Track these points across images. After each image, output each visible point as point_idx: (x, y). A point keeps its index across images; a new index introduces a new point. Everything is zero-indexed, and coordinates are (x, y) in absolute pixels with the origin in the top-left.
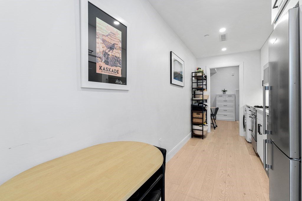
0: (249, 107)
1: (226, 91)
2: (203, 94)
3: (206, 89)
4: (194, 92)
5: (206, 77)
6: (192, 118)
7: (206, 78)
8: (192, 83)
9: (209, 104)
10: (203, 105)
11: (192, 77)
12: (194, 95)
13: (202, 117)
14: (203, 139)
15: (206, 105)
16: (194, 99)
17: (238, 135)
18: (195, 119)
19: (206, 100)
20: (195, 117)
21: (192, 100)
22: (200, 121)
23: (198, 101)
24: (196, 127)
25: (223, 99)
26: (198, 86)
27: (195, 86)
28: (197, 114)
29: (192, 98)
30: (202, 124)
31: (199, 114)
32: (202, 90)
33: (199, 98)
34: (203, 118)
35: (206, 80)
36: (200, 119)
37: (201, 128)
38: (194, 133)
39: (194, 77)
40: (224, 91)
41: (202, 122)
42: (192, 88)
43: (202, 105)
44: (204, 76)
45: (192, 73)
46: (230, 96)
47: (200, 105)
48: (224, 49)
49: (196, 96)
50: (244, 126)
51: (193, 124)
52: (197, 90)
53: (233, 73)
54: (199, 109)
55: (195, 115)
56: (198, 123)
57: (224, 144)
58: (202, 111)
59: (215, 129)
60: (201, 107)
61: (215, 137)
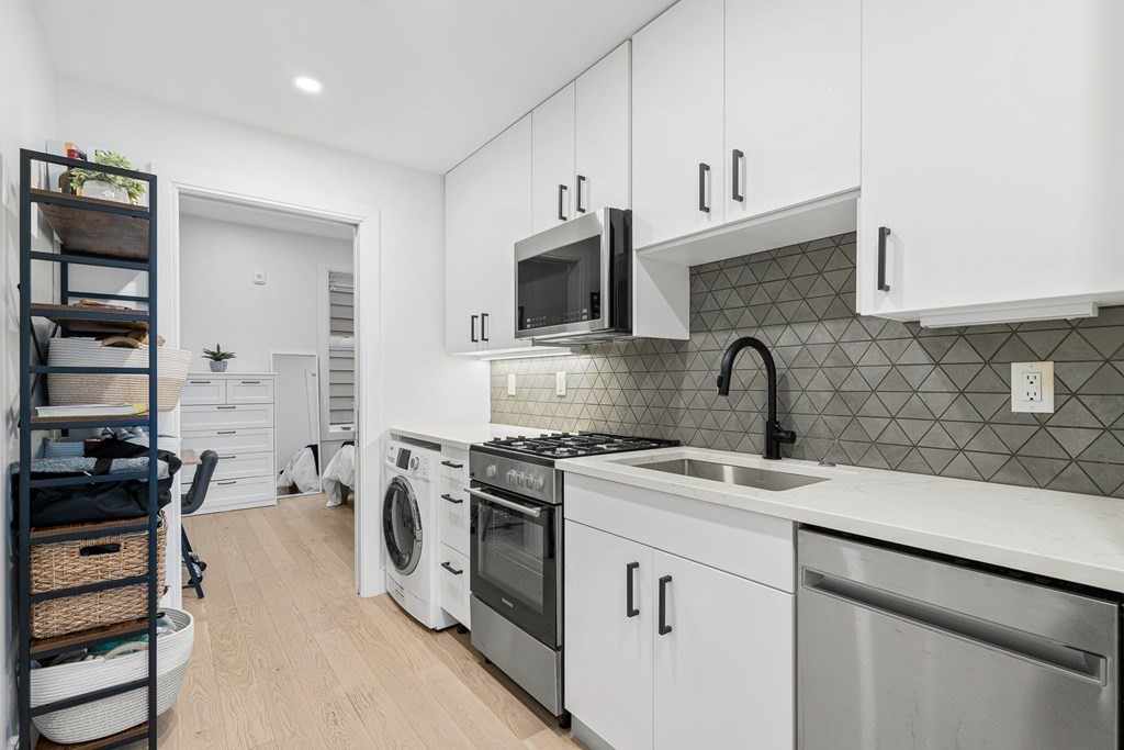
0: (437, 447)
1: (229, 356)
2: (151, 371)
4: (43, 354)
6: (23, 599)
8: (26, 253)
10: (152, 466)
11: (27, 195)
12: (39, 377)
13: (138, 570)
16: (45, 413)
18: (55, 603)
20: (57, 585)
21: (25, 423)
22: (123, 606)
23: (65, 428)
26: (72, 302)
27: (45, 288)
28: (85, 551)
29: (25, 404)
30: (146, 627)
31: (115, 548)
32: (140, 333)
33: (96, 401)
34: (150, 579)
36: (126, 591)
37: (126, 665)
38: (43, 740)
39: (38, 198)
40: (218, 357)
41: (136, 611)
42: (27, 309)
43: (139, 462)
45: (26, 157)
46: (250, 382)
47: (118, 464)
49: (58, 384)
50: (395, 549)
51: (32, 653)
52: (66, 334)
53: (262, 273)
54: (117, 506)
55: (59, 564)
56: (103, 628)
57: (336, 722)
58: (145, 520)
59: (201, 595)
60: (136, 482)
61: (238, 672)
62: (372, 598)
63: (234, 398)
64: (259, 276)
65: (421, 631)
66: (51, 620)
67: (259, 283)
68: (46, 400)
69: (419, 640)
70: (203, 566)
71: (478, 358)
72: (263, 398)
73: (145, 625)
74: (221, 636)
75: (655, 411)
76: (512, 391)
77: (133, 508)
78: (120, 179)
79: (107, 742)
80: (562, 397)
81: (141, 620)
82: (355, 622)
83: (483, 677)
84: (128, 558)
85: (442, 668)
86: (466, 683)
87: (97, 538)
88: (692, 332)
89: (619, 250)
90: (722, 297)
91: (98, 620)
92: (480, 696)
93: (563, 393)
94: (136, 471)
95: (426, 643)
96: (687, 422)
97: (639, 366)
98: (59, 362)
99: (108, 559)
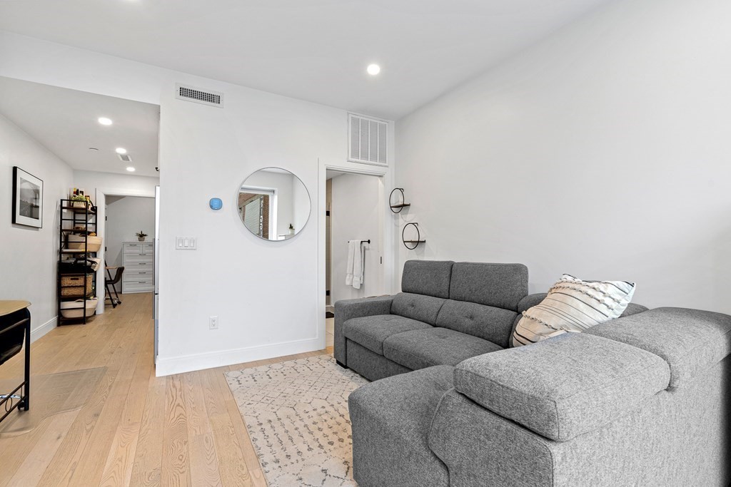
1: (145, 235)
2: (86, 242)
3: (96, 232)
4: (67, 237)
5: (95, 209)
6: (59, 287)
8: (61, 219)
9: (100, 260)
10: (86, 262)
11: (62, 208)
12: (65, 241)
13: (83, 284)
14: (85, 324)
15: (93, 262)
16: (65, 250)
18: (66, 289)
19: (95, 254)
20: (66, 285)
21: (61, 253)
22: (79, 292)
23: (74, 254)
24: (68, 305)
25: (137, 251)
26: (77, 225)
27: (68, 225)
28: (72, 279)
29: (61, 248)
31: (78, 279)
32: (85, 233)
33: (77, 248)
34: (85, 286)
35: (96, 214)
36: (80, 288)
37: (81, 305)
38: (64, 316)
39: (65, 208)
40: (142, 236)
41: (82, 293)
42: (62, 231)
43: (83, 261)
44: (90, 207)
45: (62, 200)
47: (79, 262)
49: (70, 245)
51: (61, 298)
52: (74, 234)
54: (79, 270)
55: (67, 281)
56: (75, 296)
59: (114, 308)
60: (82, 266)
63: (146, 252)
66: (65, 292)
68: (67, 248)
70: (119, 303)
73: (83, 296)
77: (81, 271)
79: (75, 319)
84: (80, 282)
87: (74, 276)
91: (74, 293)
94: (82, 264)
98: (70, 240)
99: (77, 281)
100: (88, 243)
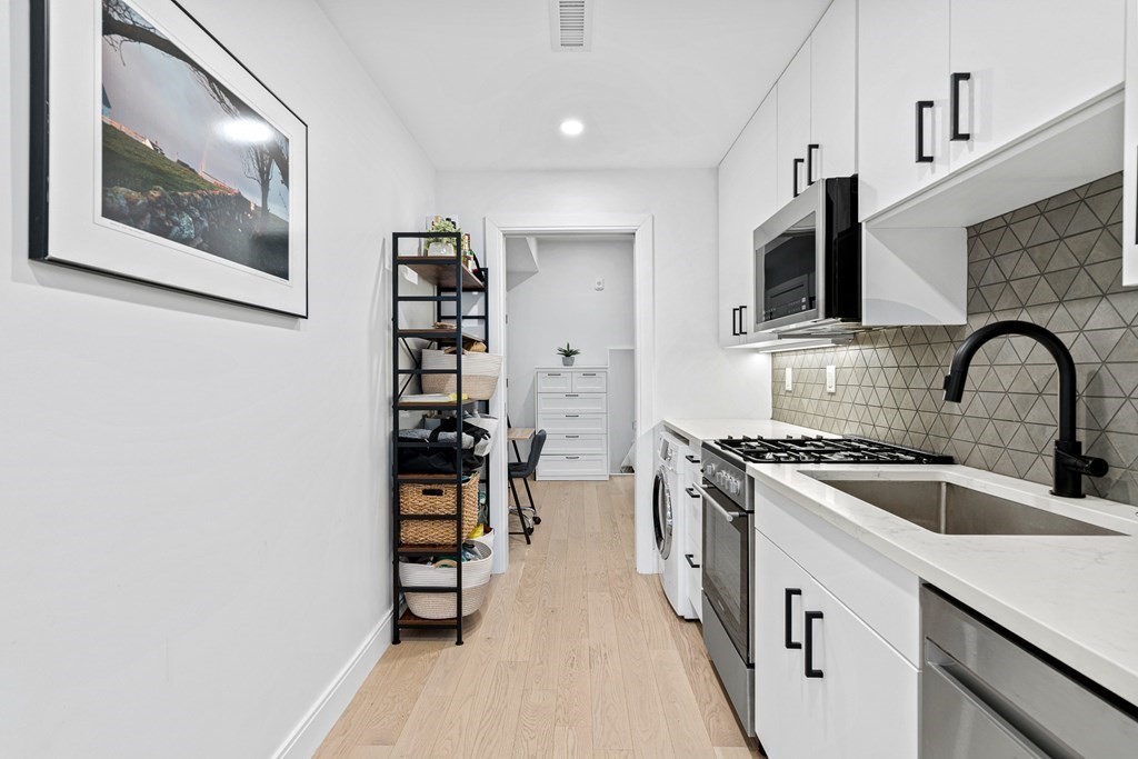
0: (687, 441)
1: (575, 353)
2: (458, 372)
3: (486, 342)
5: (482, 273)
6: (397, 518)
7: (485, 280)
8: (396, 299)
9: (494, 424)
10: (459, 437)
11: (398, 261)
12: (415, 374)
13: (452, 511)
14: (459, 642)
15: (479, 434)
16: (407, 398)
17: (630, 570)
18: (410, 523)
19: (485, 407)
20: (412, 512)
21: (397, 406)
22: (442, 534)
23: (434, 410)
24: (416, 574)
25: (562, 386)
26: (444, 322)
28: (426, 492)
29: (396, 396)
30: (457, 551)
31: (439, 493)
32: (456, 343)
34: (458, 518)
35: (484, 290)
36: (446, 523)
38: (409, 613)
39: (406, 261)
40: (568, 354)
41: (452, 538)
42: (398, 334)
43: (452, 435)
44: (471, 266)
45: (396, 236)
46: (589, 374)
47: (443, 435)
48: (572, 128)
49: (427, 379)
50: (660, 533)
51: (402, 552)
52: (435, 346)
53: (601, 280)
54: (440, 464)
55: (413, 498)
56: (434, 546)
57: (572, 665)
58: (454, 477)
59: (529, 542)
60: (452, 449)
61: (528, 605)
62: (646, 576)
63: (578, 388)
64: (599, 283)
65: (672, 616)
66: (413, 533)
67: (599, 289)
68: (420, 390)
69: (666, 624)
70: (540, 521)
71: (756, 350)
72: (598, 388)
73: (455, 550)
74: (529, 576)
75: (926, 417)
76: (789, 387)
77: (449, 467)
78: (445, 239)
79: (435, 623)
80: (832, 394)
81: (454, 545)
82: (622, 592)
83: (708, 675)
84: (445, 504)
85: (674, 654)
86: (689, 674)
87: (430, 484)
88: (970, 314)
89: (841, 225)
90: (1008, 264)
91: (431, 539)
92: (695, 692)
93: (833, 390)
94: (447, 441)
95: (671, 627)
96: (962, 433)
97: (908, 360)
98: (426, 366)
99: (437, 500)
100: (464, 372)
